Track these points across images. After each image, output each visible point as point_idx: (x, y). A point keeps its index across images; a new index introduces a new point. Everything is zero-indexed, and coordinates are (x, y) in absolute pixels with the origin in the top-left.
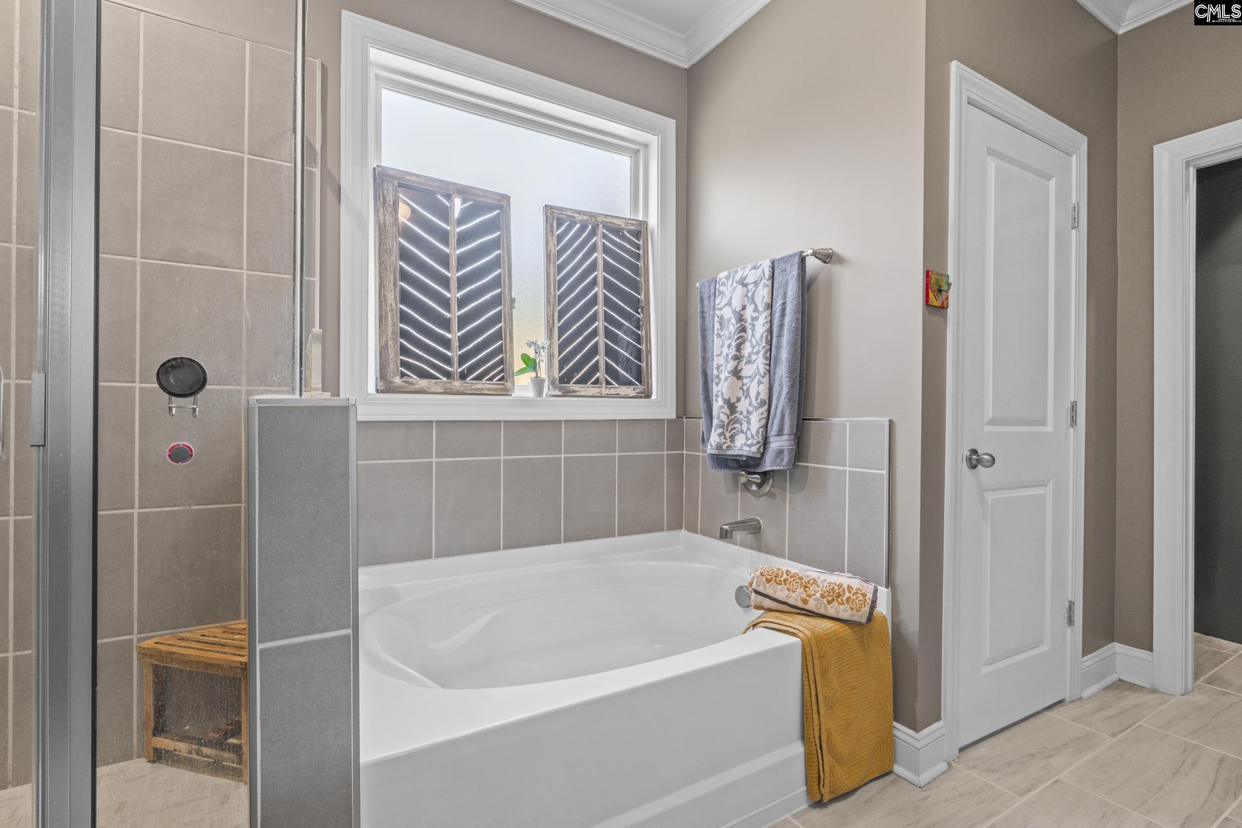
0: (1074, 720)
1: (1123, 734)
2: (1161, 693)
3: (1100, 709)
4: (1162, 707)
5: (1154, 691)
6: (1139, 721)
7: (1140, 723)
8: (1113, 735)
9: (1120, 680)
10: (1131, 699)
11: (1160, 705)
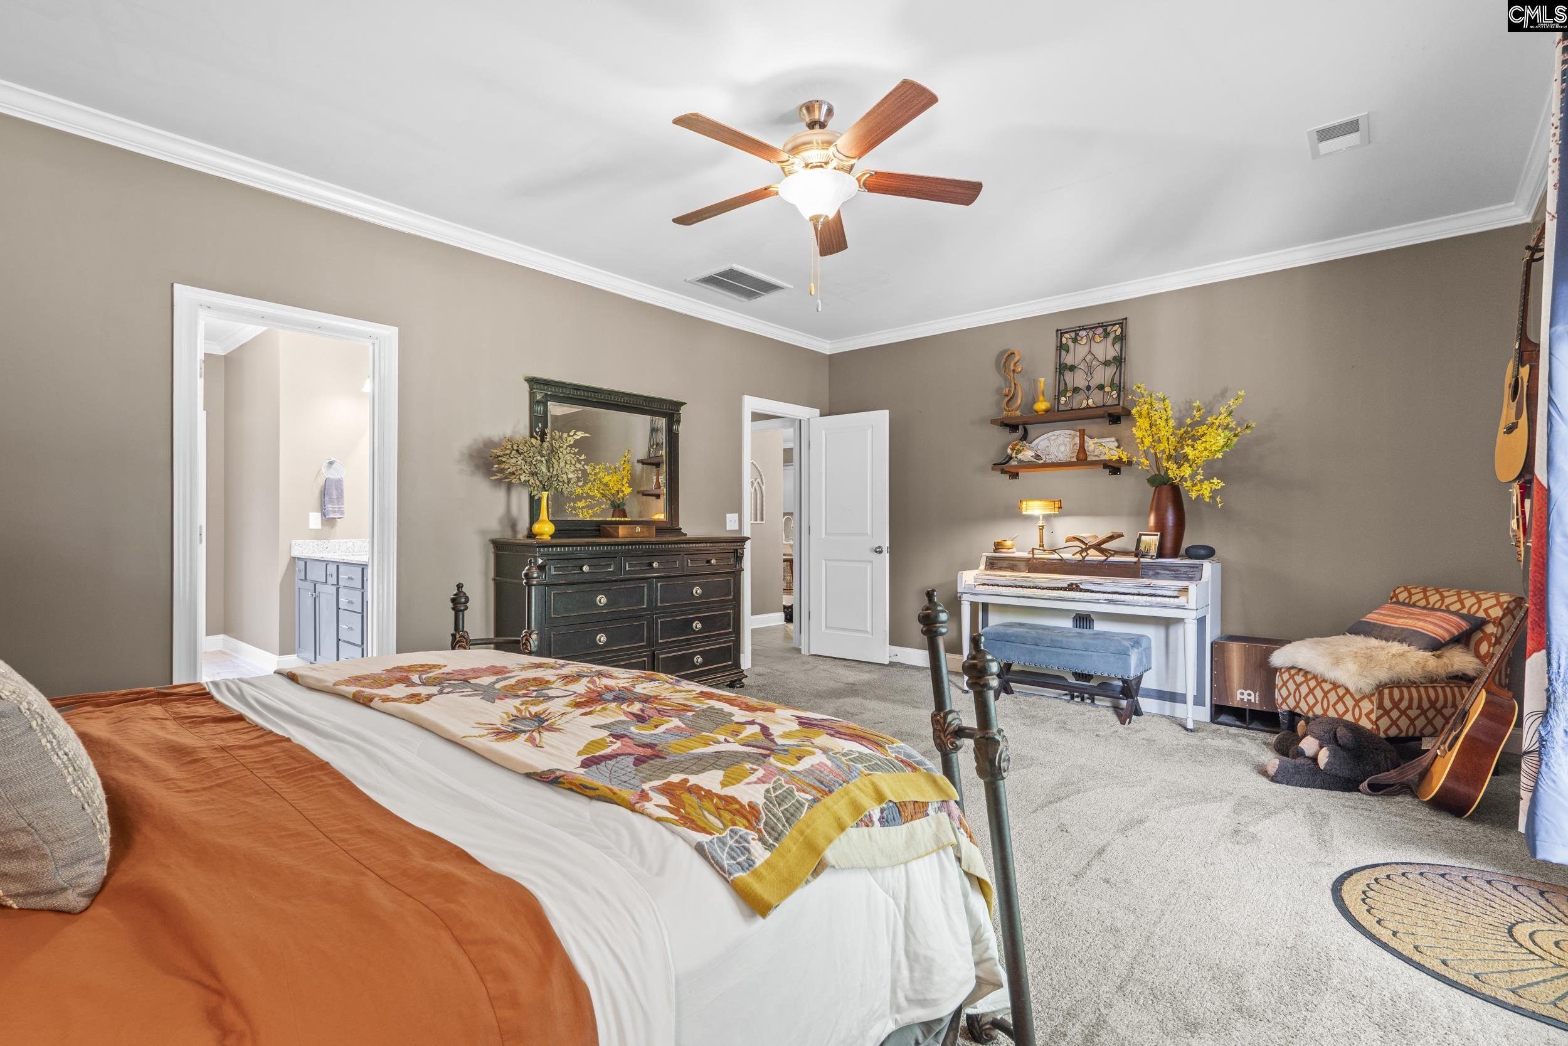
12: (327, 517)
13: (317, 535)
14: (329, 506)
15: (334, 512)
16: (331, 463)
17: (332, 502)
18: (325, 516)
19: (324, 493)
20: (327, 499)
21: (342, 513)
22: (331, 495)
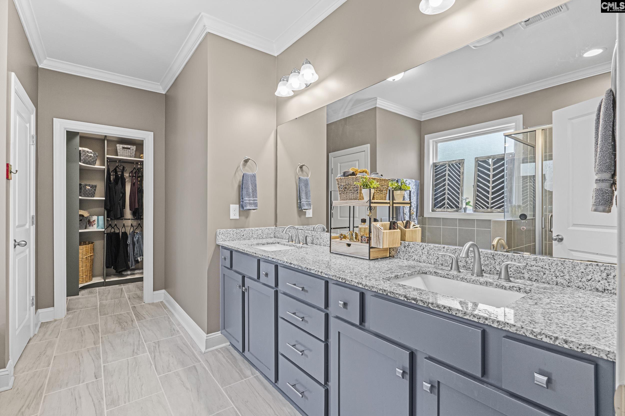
0: (40, 341)
1: (59, 336)
2: (58, 320)
3: (45, 334)
4: (62, 324)
5: (55, 321)
6: (60, 330)
7: (61, 330)
8: (57, 337)
9: (42, 323)
10: (51, 326)
11: (61, 323)
12: (245, 208)
13: (236, 224)
14: (246, 199)
15: (250, 204)
16: (246, 161)
17: (248, 195)
18: (243, 207)
19: (241, 188)
20: (244, 192)
21: (256, 204)
22: (248, 189)
